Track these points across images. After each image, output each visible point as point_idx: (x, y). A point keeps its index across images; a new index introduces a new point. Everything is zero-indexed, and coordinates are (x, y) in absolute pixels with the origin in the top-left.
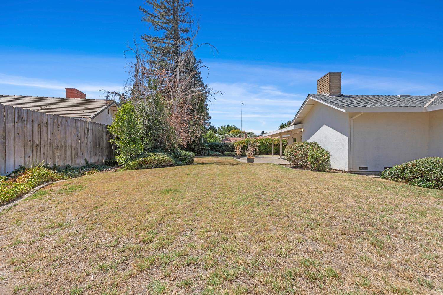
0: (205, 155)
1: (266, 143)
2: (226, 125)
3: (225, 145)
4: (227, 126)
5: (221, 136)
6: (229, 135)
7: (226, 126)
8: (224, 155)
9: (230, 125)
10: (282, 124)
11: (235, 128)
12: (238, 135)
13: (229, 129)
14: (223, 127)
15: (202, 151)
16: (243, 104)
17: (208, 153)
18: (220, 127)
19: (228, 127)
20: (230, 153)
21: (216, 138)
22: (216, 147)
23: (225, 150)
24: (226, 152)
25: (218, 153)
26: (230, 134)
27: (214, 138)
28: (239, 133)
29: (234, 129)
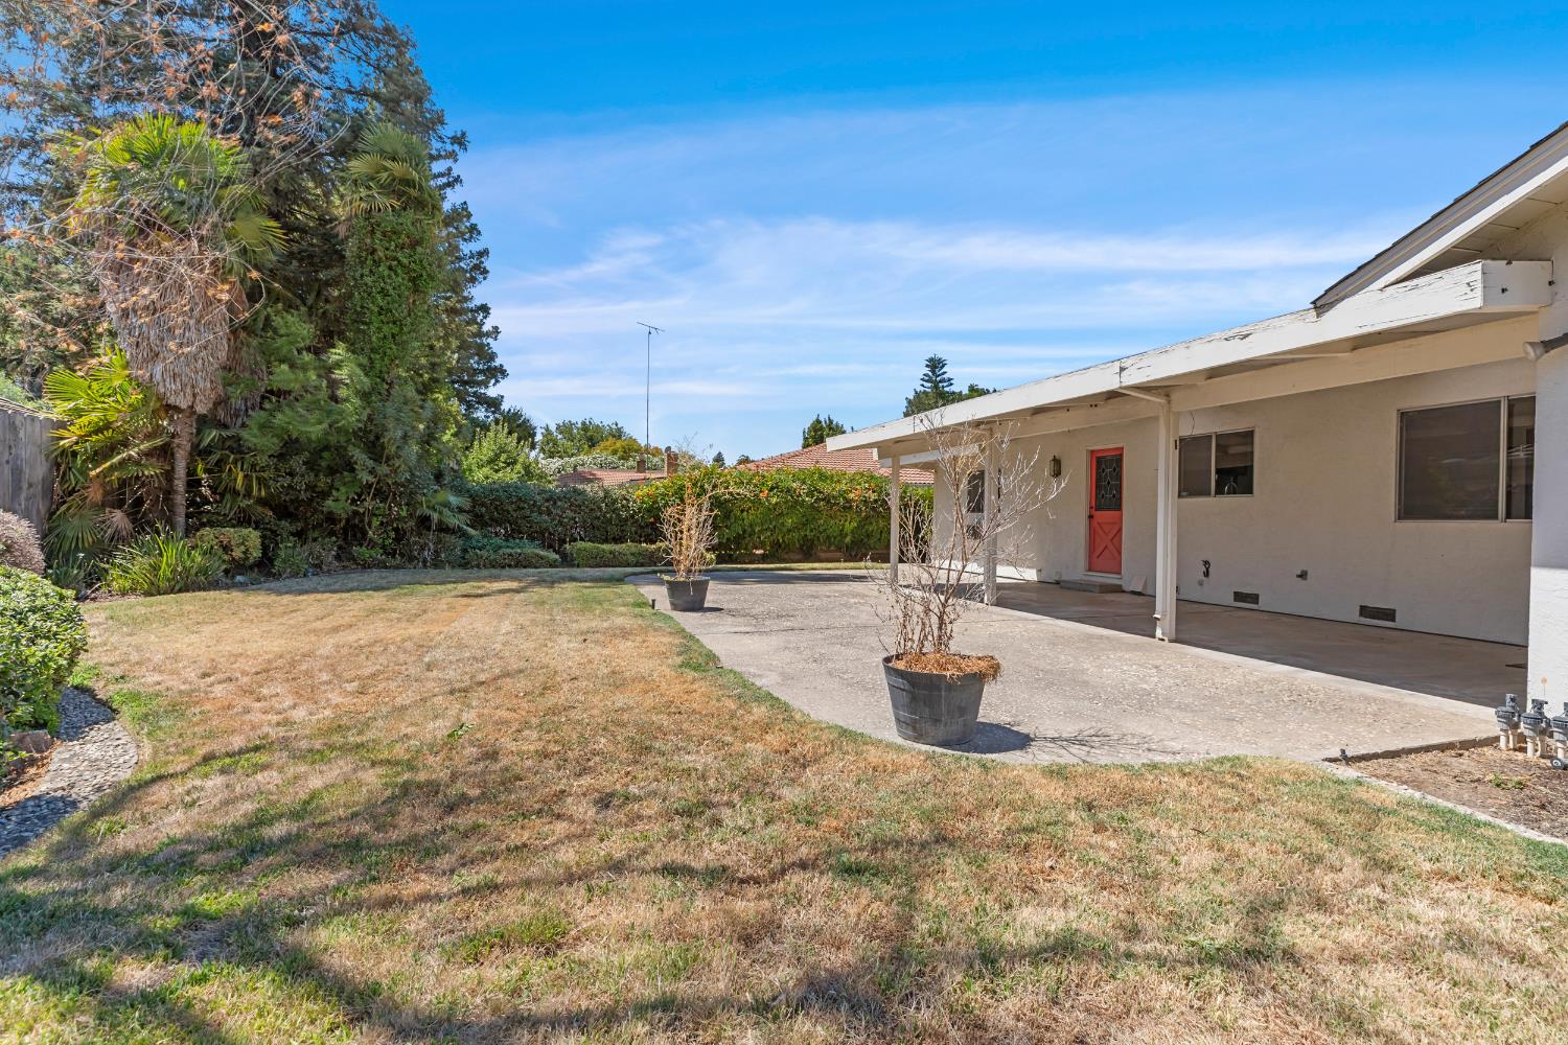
0: (437, 564)
1: (810, 494)
2: (578, 419)
3: (575, 500)
4: (584, 423)
5: (556, 463)
6: (587, 460)
7: (580, 425)
8: (567, 561)
9: (597, 421)
10: (818, 421)
11: (618, 434)
12: (631, 463)
13: (591, 436)
14: (566, 429)
15: (420, 535)
16: (653, 331)
17: (465, 551)
18: (553, 428)
19: (585, 427)
20: (606, 547)
21: (527, 468)
22: (520, 508)
23: (578, 531)
24: (580, 544)
25: (531, 549)
26: (599, 454)
27: (518, 467)
28: (630, 453)
29: (614, 436)
